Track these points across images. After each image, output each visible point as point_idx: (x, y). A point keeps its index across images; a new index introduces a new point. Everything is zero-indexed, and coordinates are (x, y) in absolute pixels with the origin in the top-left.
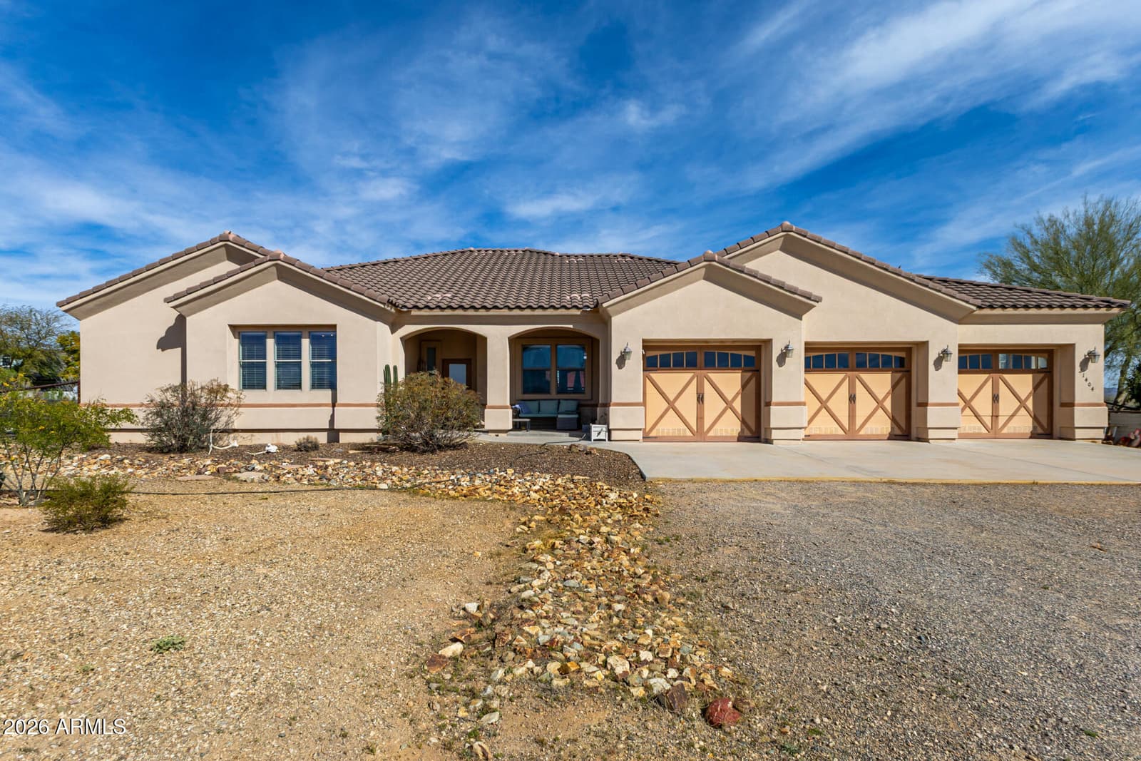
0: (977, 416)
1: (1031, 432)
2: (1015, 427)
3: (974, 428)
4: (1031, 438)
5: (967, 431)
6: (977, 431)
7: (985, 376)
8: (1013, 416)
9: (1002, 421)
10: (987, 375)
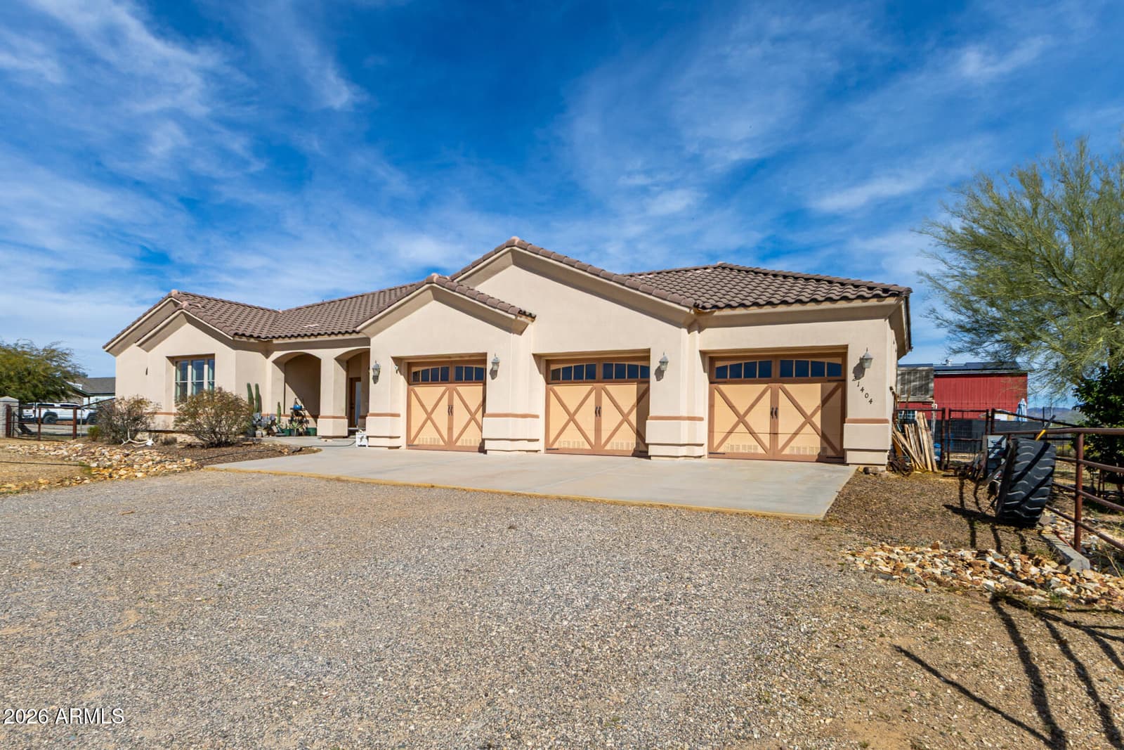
0: (752, 433)
1: (819, 454)
2: (799, 448)
3: (750, 447)
4: (817, 461)
5: (741, 451)
6: (753, 451)
7: (763, 387)
8: (796, 434)
9: (782, 440)
10: (765, 386)
